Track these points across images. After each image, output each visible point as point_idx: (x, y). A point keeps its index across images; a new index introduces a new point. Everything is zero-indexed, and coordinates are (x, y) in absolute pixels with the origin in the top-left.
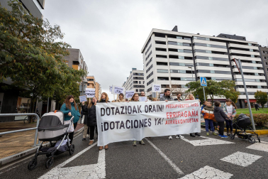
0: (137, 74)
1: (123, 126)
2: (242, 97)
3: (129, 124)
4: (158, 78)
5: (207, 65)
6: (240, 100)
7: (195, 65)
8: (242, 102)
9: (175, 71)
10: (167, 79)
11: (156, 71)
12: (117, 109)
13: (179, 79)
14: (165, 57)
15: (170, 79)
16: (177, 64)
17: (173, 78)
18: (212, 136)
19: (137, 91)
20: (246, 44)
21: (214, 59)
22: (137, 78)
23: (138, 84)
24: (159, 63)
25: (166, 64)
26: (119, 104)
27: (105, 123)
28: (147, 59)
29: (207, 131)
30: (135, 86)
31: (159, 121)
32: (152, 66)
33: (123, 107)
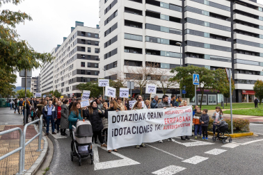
0: (84, 34)
1: (130, 132)
2: (239, 86)
3: (135, 130)
4: (126, 48)
5: (201, 34)
6: (237, 91)
7: (184, 32)
8: (240, 94)
9: (154, 40)
10: (139, 51)
11: (123, 36)
12: (126, 116)
13: (157, 53)
14: (139, 12)
15: (144, 51)
16: (157, 28)
17: (148, 51)
18: (199, 139)
19: (83, 64)
20: (255, 8)
21: (212, 25)
22: (83, 41)
23: (86, 53)
24: (128, 23)
25: (139, 25)
26: (128, 112)
27: (116, 129)
28: (106, 11)
29: (195, 135)
30: (80, 57)
31: (158, 126)
32: (115, 26)
33: (131, 115)
